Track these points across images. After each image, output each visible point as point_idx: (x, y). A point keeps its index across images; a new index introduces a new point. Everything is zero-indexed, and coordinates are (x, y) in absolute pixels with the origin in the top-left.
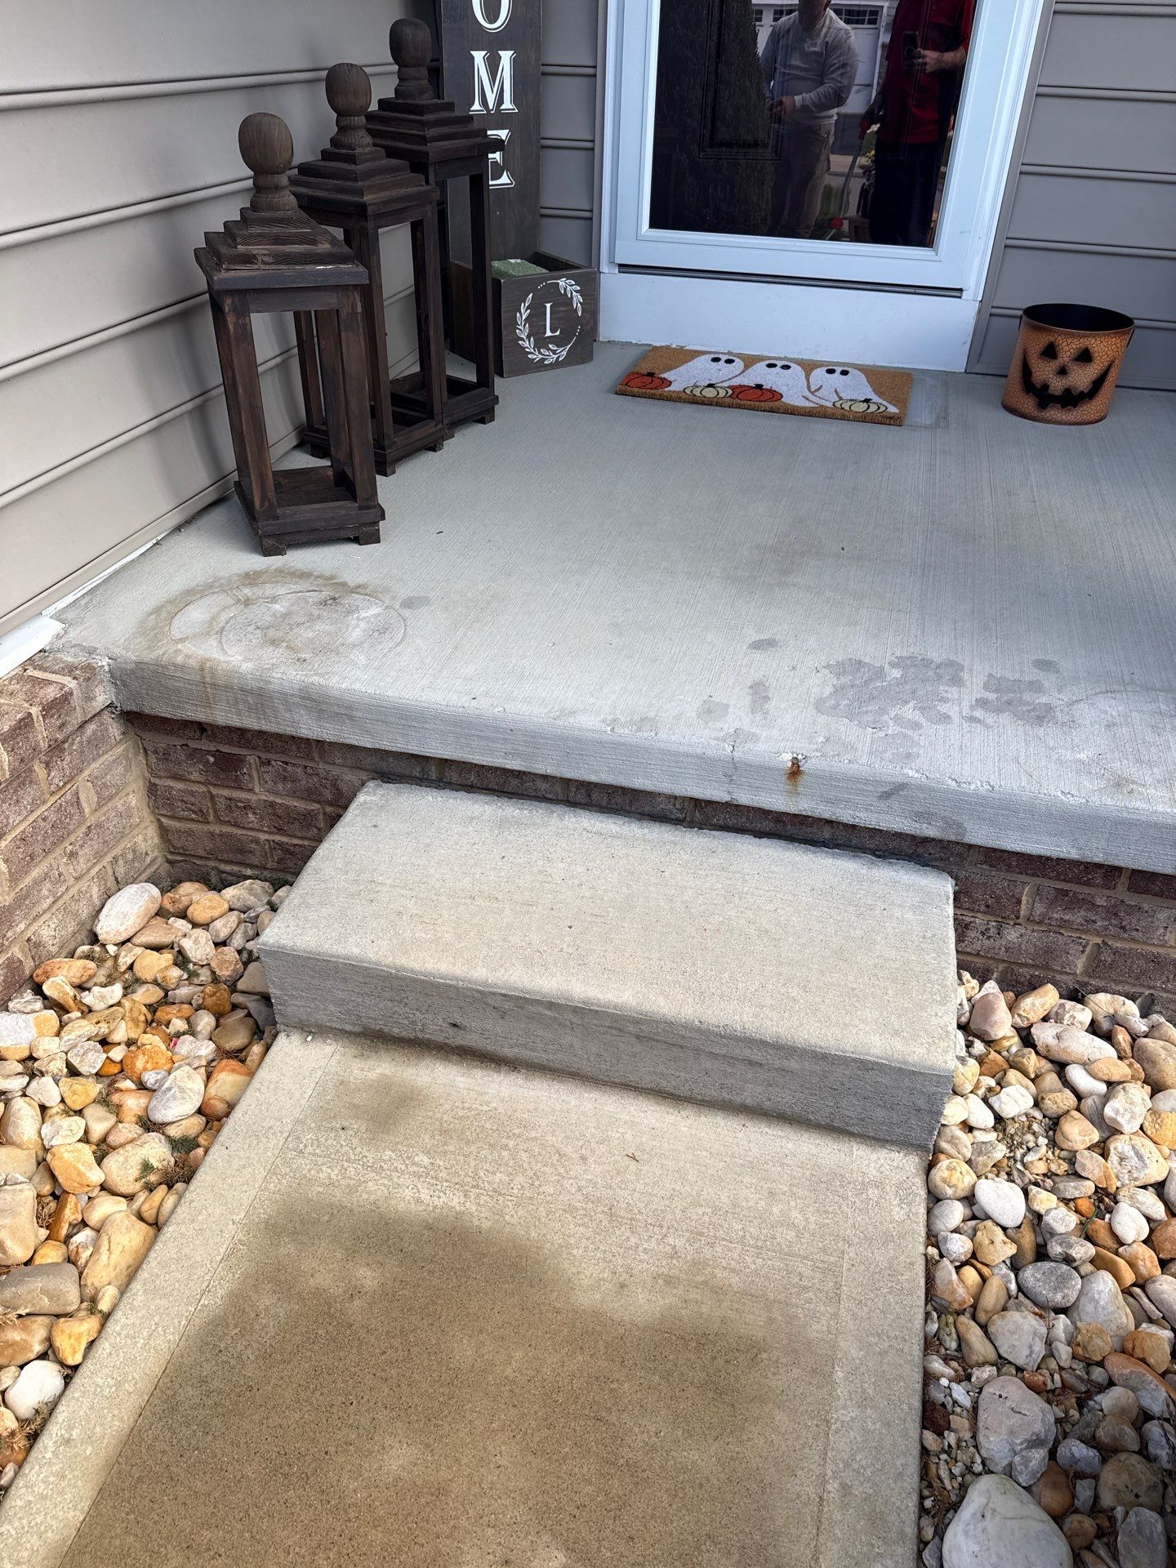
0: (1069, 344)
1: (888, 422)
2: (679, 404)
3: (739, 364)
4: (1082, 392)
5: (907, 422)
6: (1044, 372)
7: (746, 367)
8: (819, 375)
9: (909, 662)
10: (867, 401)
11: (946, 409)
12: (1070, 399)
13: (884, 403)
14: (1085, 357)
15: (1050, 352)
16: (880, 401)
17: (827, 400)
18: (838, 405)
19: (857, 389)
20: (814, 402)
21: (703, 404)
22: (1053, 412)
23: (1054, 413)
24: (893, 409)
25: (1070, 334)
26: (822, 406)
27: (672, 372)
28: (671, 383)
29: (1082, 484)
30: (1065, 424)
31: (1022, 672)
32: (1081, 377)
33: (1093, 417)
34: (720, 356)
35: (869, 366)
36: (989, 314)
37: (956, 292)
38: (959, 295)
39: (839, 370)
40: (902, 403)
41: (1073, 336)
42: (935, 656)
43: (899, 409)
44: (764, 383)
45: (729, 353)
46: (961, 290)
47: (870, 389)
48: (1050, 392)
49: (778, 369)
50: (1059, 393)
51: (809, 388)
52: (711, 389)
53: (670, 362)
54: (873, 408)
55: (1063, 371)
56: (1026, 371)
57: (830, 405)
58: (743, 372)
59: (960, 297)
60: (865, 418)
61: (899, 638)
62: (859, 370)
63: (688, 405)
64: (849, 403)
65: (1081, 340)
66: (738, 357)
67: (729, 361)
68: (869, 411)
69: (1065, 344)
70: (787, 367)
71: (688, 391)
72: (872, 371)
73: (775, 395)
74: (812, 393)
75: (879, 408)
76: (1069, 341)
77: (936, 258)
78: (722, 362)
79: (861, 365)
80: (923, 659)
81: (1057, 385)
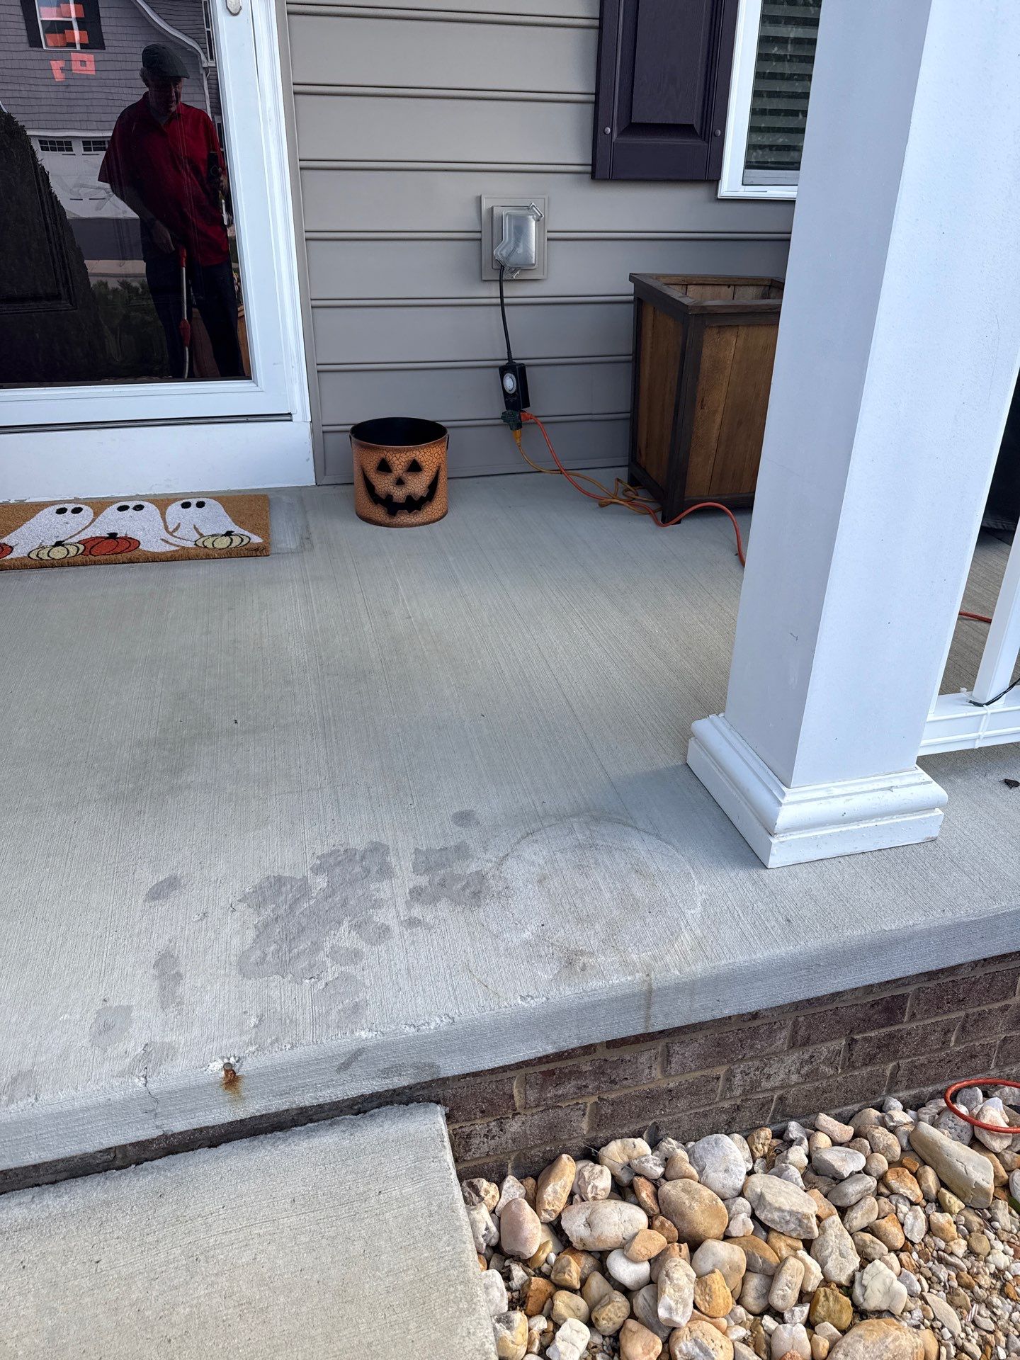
0: (399, 458)
1: (254, 554)
2: (26, 571)
3: (87, 512)
4: (422, 497)
5: (273, 550)
6: (384, 484)
7: (96, 515)
8: (174, 510)
9: (331, 860)
10: (229, 534)
11: (308, 527)
12: (414, 504)
13: (246, 533)
14: (415, 467)
15: (384, 467)
16: (242, 531)
17: (187, 539)
18: (200, 544)
19: (215, 521)
20: (175, 545)
21: (53, 566)
22: (402, 518)
23: (404, 518)
24: (256, 540)
25: (396, 450)
26: (183, 548)
27: (13, 534)
28: (12, 548)
29: (446, 588)
30: (416, 525)
31: (445, 835)
32: (418, 485)
33: (440, 514)
34: (66, 506)
35: (225, 492)
36: (321, 433)
37: (287, 417)
38: (289, 418)
39: (194, 502)
40: (263, 530)
41: (400, 451)
42: (358, 842)
43: (262, 538)
44: (118, 532)
45: (76, 500)
46: (290, 414)
47: (229, 519)
48: (395, 501)
49: (130, 512)
50: (402, 500)
51: (166, 528)
52: (60, 548)
53: (9, 523)
54: (237, 541)
55: (400, 482)
56: (370, 487)
57: (191, 545)
58: (93, 521)
59: (291, 420)
60: (230, 554)
61: (315, 829)
62: (215, 498)
63: (36, 571)
64: (212, 539)
65: (408, 454)
66: (86, 504)
67: (77, 511)
68: (233, 545)
69: (395, 459)
70: (139, 508)
71: (33, 556)
72: (227, 498)
73: (132, 543)
74: (171, 534)
75: (242, 540)
76: (398, 456)
77: (258, 389)
78: (69, 512)
79: (217, 492)
80: (346, 851)
81: (399, 494)
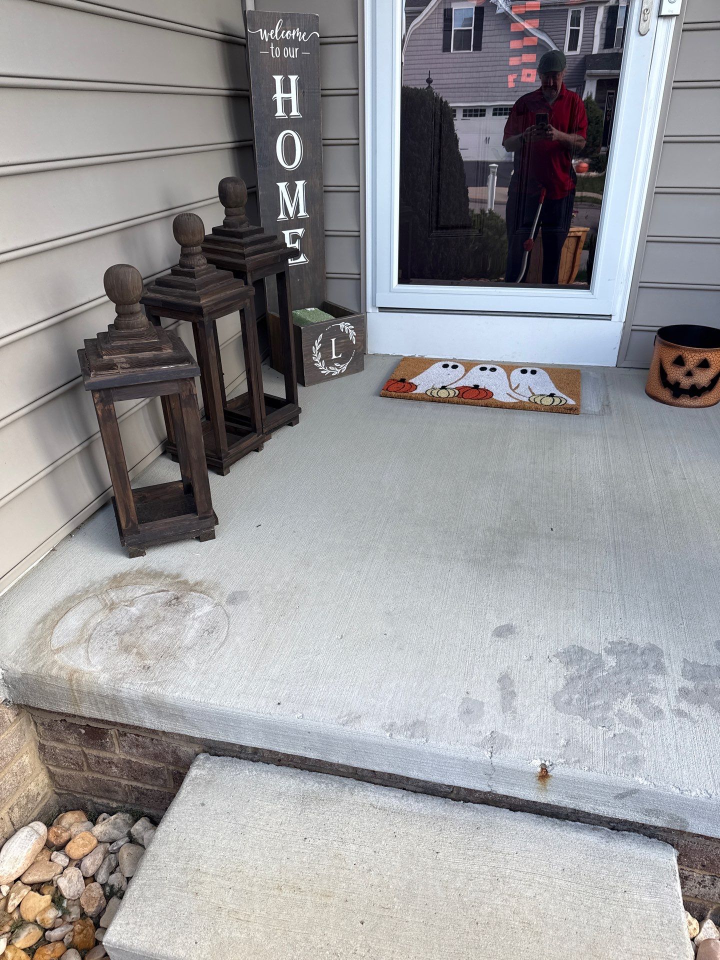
0: (693, 357)
1: (569, 412)
2: (423, 403)
3: (461, 368)
4: (704, 387)
5: (582, 411)
6: (675, 374)
7: (467, 371)
8: (516, 373)
9: (619, 648)
10: (552, 395)
11: (608, 398)
12: (695, 392)
13: (564, 396)
14: (704, 364)
15: (679, 361)
16: (561, 395)
17: (524, 396)
18: (532, 399)
19: (543, 385)
20: (515, 398)
21: (439, 402)
22: (684, 400)
23: (685, 400)
24: (571, 402)
25: (693, 350)
26: (521, 401)
27: (417, 377)
28: (416, 386)
30: (693, 407)
31: (709, 656)
32: (703, 378)
33: (712, 402)
34: (448, 363)
35: (550, 365)
36: (630, 331)
37: (608, 317)
38: (609, 318)
39: (529, 370)
40: (576, 395)
41: (695, 351)
42: (641, 641)
43: (575, 401)
44: (479, 384)
45: (454, 360)
46: (611, 315)
47: (553, 385)
48: (681, 387)
49: (488, 372)
50: (687, 388)
51: (510, 386)
52: (444, 391)
53: (415, 370)
54: (557, 401)
55: (689, 374)
56: (663, 374)
57: (526, 400)
58: (465, 375)
59: (610, 320)
60: (551, 409)
61: (608, 621)
62: (543, 369)
63: (429, 403)
64: (540, 398)
65: (702, 354)
66: (460, 363)
67: (455, 367)
68: (554, 404)
69: (690, 356)
70: (493, 370)
71: (428, 393)
72: (552, 369)
73: (488, 394)
74: (513, 390)
75: (561, 401)
76: (693, 355)
77: (592, 296)
78: (450, 368)
79: (545, 364)
80: (630, 644)
81: (686, 383)
